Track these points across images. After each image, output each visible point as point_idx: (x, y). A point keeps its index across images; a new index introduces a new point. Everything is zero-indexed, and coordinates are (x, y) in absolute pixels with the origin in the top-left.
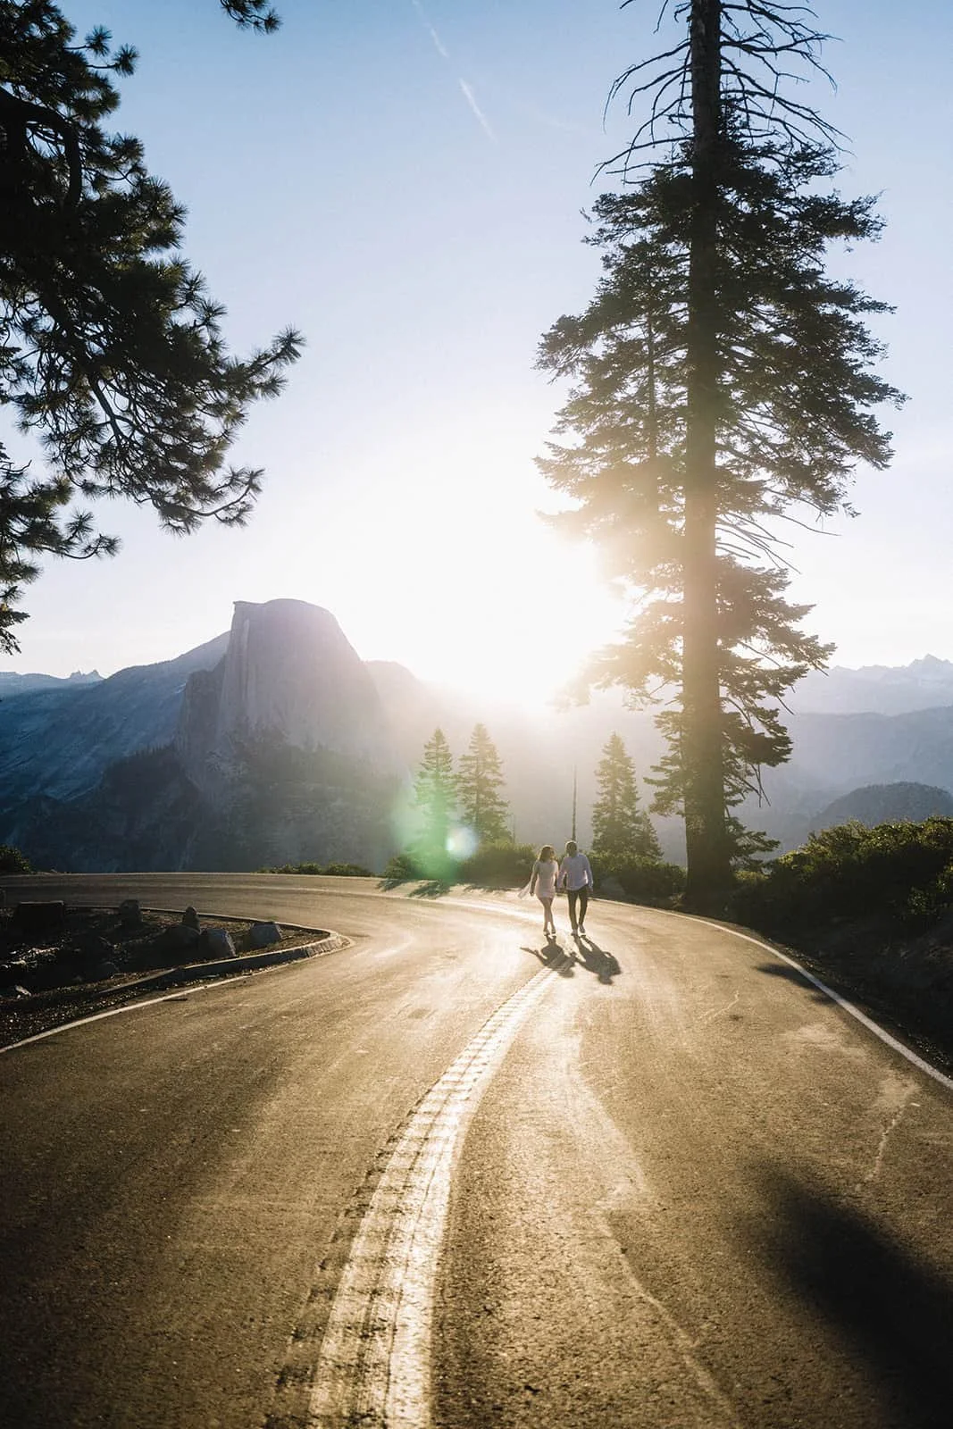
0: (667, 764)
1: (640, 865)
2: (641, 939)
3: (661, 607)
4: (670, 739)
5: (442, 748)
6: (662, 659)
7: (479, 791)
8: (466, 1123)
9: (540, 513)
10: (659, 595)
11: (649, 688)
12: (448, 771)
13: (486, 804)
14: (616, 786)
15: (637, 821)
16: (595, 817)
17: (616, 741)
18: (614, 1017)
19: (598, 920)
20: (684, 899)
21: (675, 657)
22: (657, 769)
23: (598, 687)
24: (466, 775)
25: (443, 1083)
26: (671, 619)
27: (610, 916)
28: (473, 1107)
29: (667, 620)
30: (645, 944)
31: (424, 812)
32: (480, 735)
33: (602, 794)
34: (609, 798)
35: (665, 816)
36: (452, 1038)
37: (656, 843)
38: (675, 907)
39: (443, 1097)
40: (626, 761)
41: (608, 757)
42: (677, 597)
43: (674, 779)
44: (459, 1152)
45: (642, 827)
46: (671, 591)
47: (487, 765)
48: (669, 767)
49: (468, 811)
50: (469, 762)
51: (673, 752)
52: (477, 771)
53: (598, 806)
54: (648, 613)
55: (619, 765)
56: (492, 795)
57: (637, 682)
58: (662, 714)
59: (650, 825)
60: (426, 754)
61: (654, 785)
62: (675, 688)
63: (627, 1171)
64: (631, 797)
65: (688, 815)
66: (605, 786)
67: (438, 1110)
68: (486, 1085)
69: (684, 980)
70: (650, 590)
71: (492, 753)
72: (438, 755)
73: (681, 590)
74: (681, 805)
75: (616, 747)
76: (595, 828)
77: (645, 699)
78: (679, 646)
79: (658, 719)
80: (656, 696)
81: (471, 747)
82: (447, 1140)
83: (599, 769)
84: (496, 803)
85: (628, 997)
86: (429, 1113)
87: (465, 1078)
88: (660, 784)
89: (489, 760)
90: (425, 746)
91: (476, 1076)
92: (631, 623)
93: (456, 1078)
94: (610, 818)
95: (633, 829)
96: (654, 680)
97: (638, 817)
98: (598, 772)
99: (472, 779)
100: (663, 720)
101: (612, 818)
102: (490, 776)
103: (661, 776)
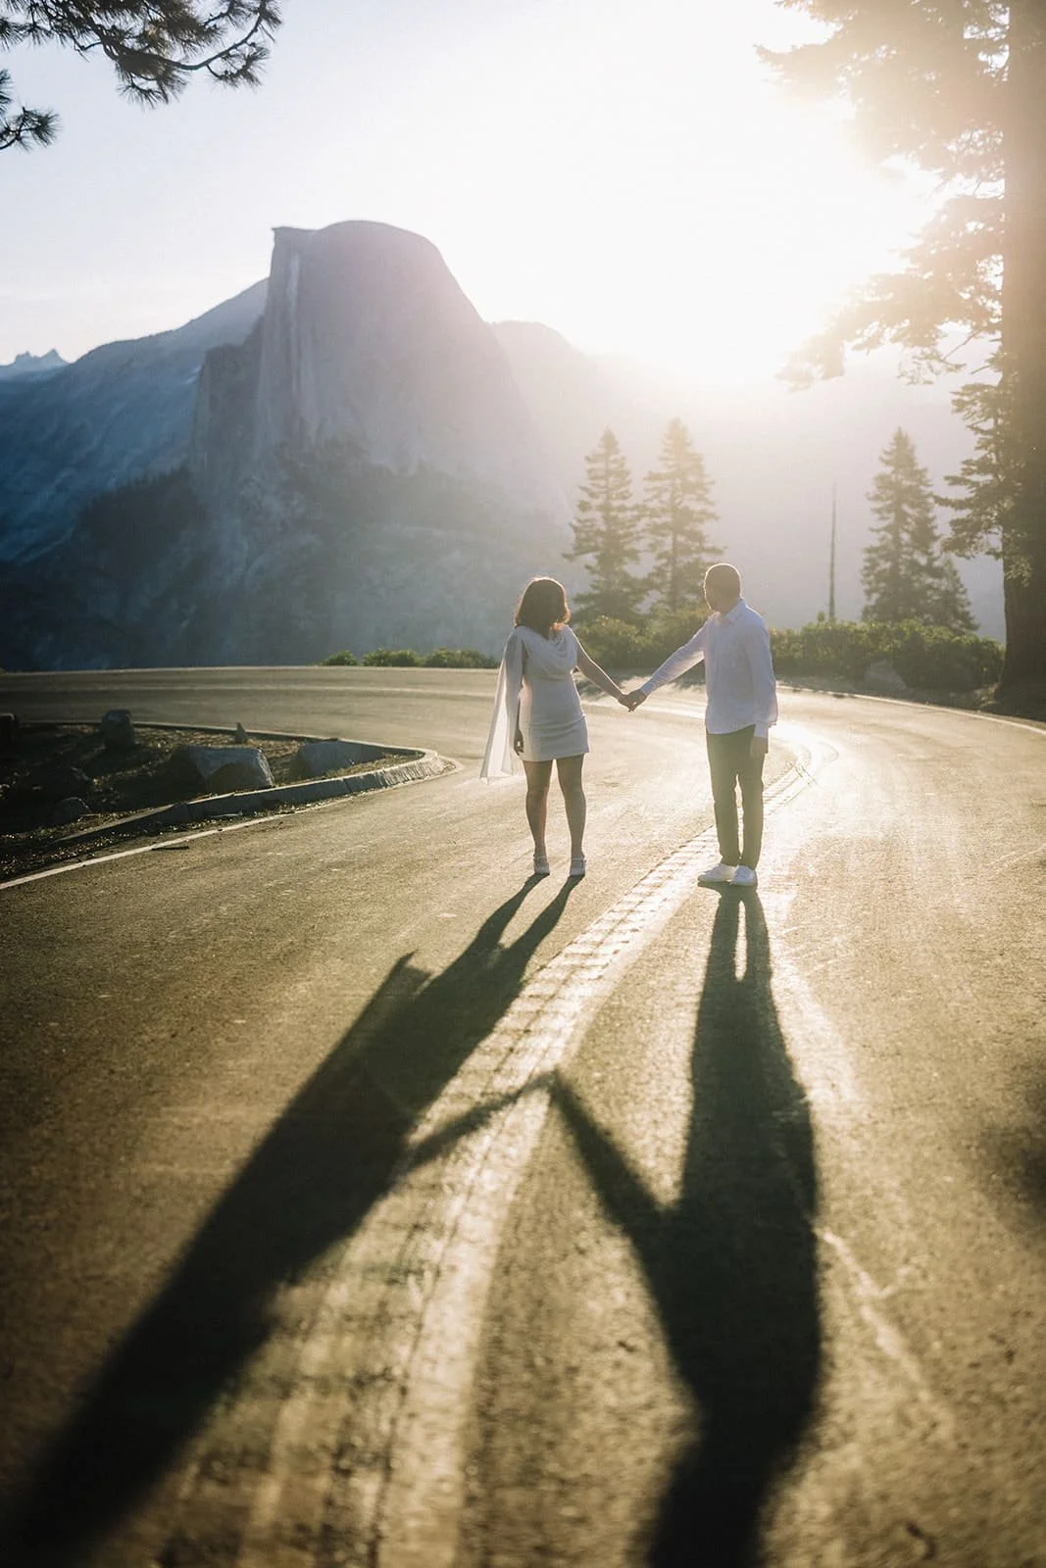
0: (972, 472)
1: (929, 641)
2: (920, 753)
3: (968, 206)
4: (978, 430)
5: (615, 461)
6: (966, 296)
7: (677, 529)
8: (592, 1009)
9: (762, 51)
10: (965, 186)
11: (942, 346)
12: (625, 498)
13: (688, 551)
14: (902, 517)
15: (937, 573)
16: (866, 568)
17: (901, 440)
18: (853, 863)
19: (854, 727)
20: (997, 695)
21: (989, 292)
22: (955, 481)
23: (858, 348)
24: (654, 504)
25: (566, 956)
26: (981, 226)
27: (877, 721)
28: (606, 988)
29: (976, 230)
30: (924, 761)
31: (588, 567)
32: (677, 437)
33: (878, 531)
34: (890, 536)
35: (968, 558)
36: (590, 896)
37: (967, 609)
38: (983, 705)
39: (561, 976)
40: (918, 475)
41: (889, 470)
42: (996, 188)
43: (985, 497)
44: (574, 1048)
45: (944, 584)
46: (983, 179)
47: (688, 488)
48: (975, 478)
49: (659, 563)
50: (657, 484)
51: (983, 452)
52: (673, 498)
53: (870, 550)
54: (944, 217)
55: (906, 483)
56: (698, 537)
57: (922, 336)
58: (964, 388)
59: (958, 581)
60: (590, 471)
61: (949, 508)
62: (989, 344)
63: (829, 1072)
64: (924, 535)
65: (1007, 556)
66: (883, 518)
67: (551, 993)
68: (631, 961)
69: (977, 811)
70: (947, 177)
71: (699, 468)
72: (609, 473)
73: (999, 177)
74: (995, 539)
75: (902, 453)
76: (867, 587)
77: (937, 365)
78: (995, 272)
79: (957, 397)
80: (953, 360)
81: (662, 459)
82: (558, 1033)
83: (872, 489)
84: (703, 550)
85: (881, 836)
86: (538, 996)
87: (602, 950)
88: (959, 505)
89: (692, 479)
90: (588, 459)
91: (619, 946)
92: (918, 236)
93: (587, 950)
94: (891, 568)
95: (930, 587)
96: (955, 331)
97: (937, 568)
98: (871, 495)
99: (663, 511)
100: (966, 398)
101: (895, 569)
102: (696, 507)
103: (963, 493)
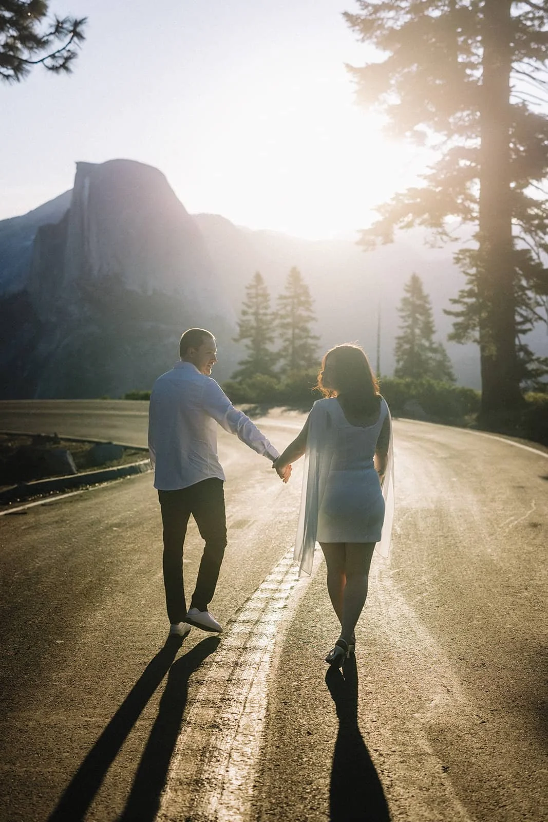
0: (464, 297)
1: (438, 389)
2: (442, 454)
3: (460, 152)
4: (467, 274)
5: (261, 289)
6: (459, 201)
7: (294, 326)
8: (284, 631)
9: (348, 66)
10: (459, 141)
11: (448, 229)
12: (266, 309)
13: (300, 338)
14: (416, 320)
15: (435, 351)
16: (397, 348)
17: (415, 280)
18: (421, 525)
20: (478, 419)
21: (471, 199)
22: (455, 302)
23: (402, 228)
24: (282, 312)
25: (262, 591)
26: (468, 163)
27: (413, 434)
28: (289, 615)
29: (465, 165)
30: (445, 458)
31: (246, 346)
32: (295, 276)
33: (403, 328)
34: (409, 331)
35: (462, 344)
36: (271, 547)
37: (451, 370)
38: (470, 425)
39: (261, 605)
40: (424, 298)
41: (408, 295)
42: (476, 143)
43: (472, 311)
44: (277, 661)
45: (438, 357)
46: (469, 137)
47: (301, 303)
48: (467, 300)
49: (285, 344)
50: (285, 301)
51: (470, 286)
52: (292, 310)
53: (399, 338)
54: (447, 158)
55: (418, 302)
56: (305, 330)
57: (436, 222)
58: (460, 251)
59: (446, 354)
60: (247, 294)
61: (452, 316)
62: (474, 227)
63: (443, 680)
64: (429, 330)
65: (483, 343)
66: (405, 321)
67: (257, 619)
68: (302, 593)
69: (483, 491)
70: (449, 136)
71: (306, 293)
72: (258, 295)
73: (477, 136)
74: (476, 334)
75: (415, 285)
76: (397, 358)
77: (444, 237)
78: (475, 188)
79: (456, 256)
80: (454, 235)
81: (286, 288)
82: (265, 650)
83: (400, 306)
84: (309, 337)
85: (433, 506)
86: (248, 621)
87: (284, 586)
88: (457, 315)
89: (303, 299)
90: (247, 287)
91: (293, 584)
92: (432, 168)
93: (274, 586)
94: (410, 348)
95: (431, 358)
96: (451, 220)
97: (435, 348)
98: (399, 308)
99: (287, 316)
100: (461, 256)
101: (412, 348)
102: (305, 314)
103: (459, 308)
